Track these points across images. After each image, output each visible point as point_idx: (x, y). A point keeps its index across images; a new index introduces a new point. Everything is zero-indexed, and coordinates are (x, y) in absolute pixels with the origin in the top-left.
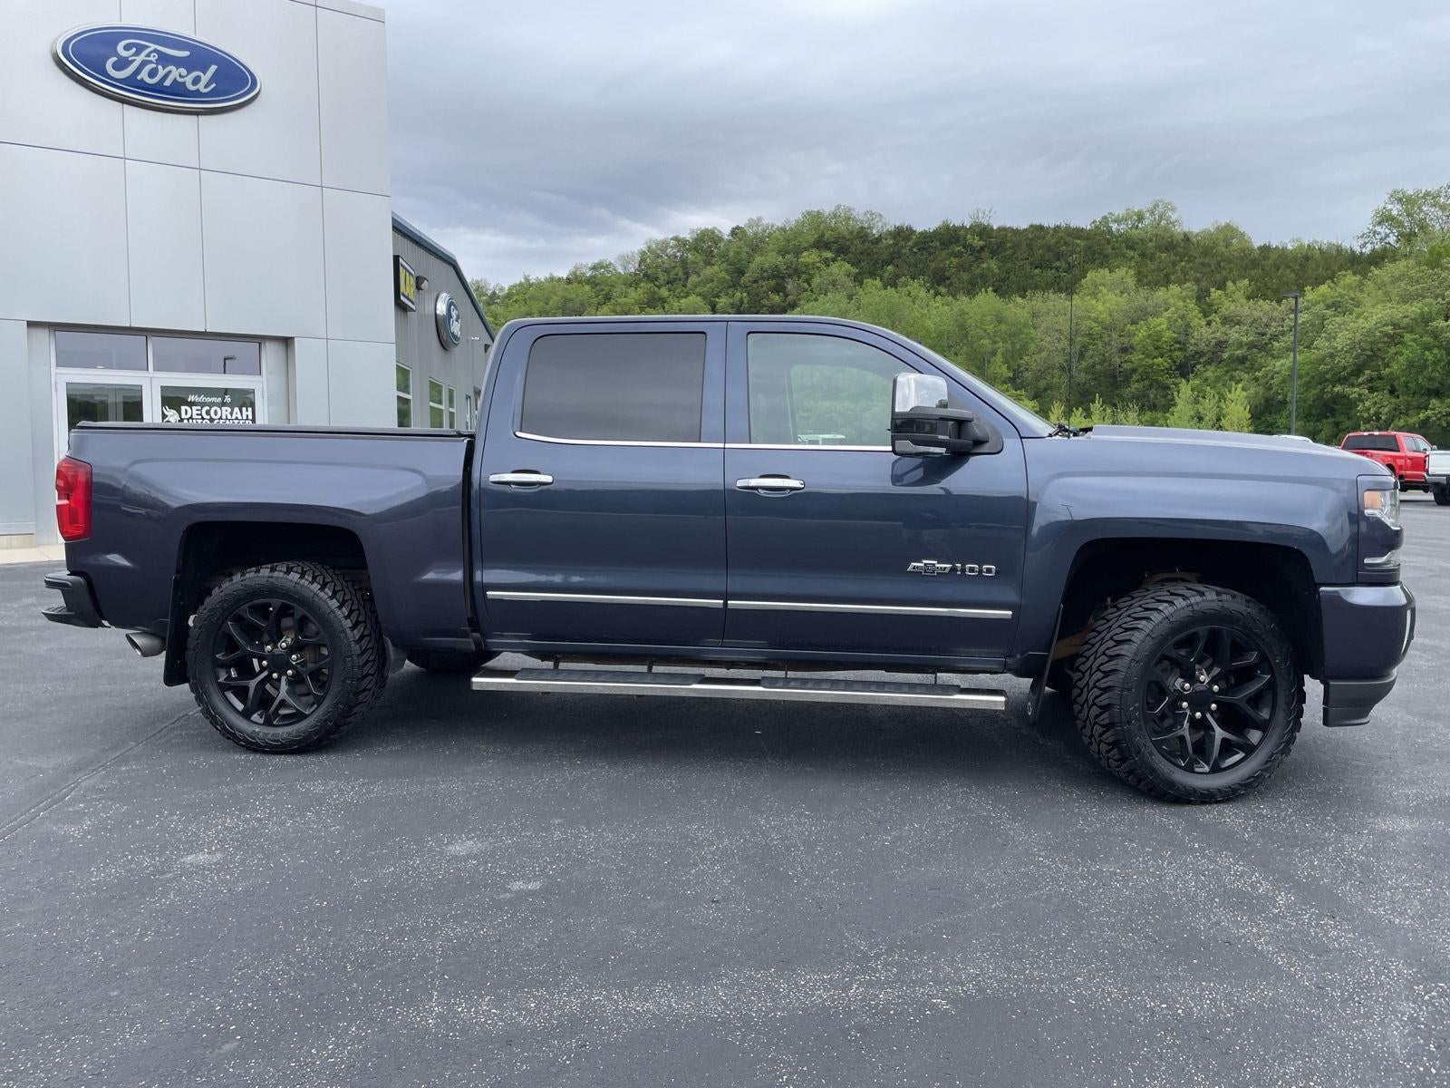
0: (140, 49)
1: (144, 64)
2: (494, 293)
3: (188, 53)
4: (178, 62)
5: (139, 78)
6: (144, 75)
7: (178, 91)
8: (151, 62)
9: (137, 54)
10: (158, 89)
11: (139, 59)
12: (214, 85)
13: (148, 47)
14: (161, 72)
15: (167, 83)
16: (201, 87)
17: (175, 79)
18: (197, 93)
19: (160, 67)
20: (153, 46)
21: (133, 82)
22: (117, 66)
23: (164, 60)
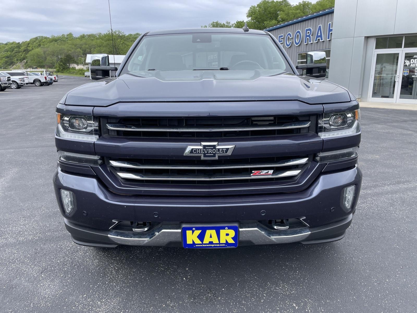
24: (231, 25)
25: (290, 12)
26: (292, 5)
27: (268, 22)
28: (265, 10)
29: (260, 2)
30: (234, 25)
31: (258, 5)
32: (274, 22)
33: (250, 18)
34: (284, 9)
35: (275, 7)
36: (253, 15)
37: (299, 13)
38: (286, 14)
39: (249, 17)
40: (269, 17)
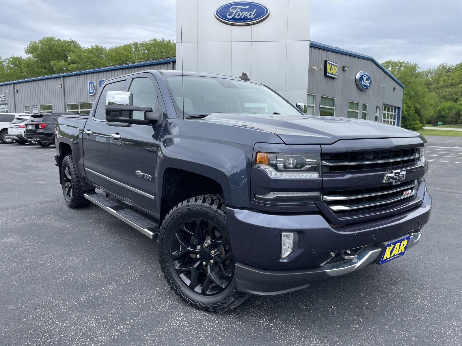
0: (236, 8)
1: (237, 12)
2: (450, 68)
3: (249, 6)
4: (245, 10)
5: (235, 17)
6: (236, 16)
7: (245, 19)
8: (238, 12)
9: (235, 10)
10: (240, 19)
11: (235, 12)
12: (255, 15)
13: (238, 7)
14: (241, 14)
15: (242, 17)
16: (252, 16)
17: (245, 15)
18: (251, 19)
19: (241, 13)
20: (239, 7)
21: (233, 19)
22: (229, 15)
23: (242, 10)
24: (2, 60)
25: (83, 54)
26: (83, 48)
27: (55, 62)
28: (50, 48)
29: (43, 39)
30: (7, 61)
31: (40, 42)
32: (63, 63)
33: (30, 55)
34: (74, 50)
35: (62, 46)
36: (35, 52)
37: (93, 57)
38: (77, 57)
39: (29, 53)
40: (56, 57)
